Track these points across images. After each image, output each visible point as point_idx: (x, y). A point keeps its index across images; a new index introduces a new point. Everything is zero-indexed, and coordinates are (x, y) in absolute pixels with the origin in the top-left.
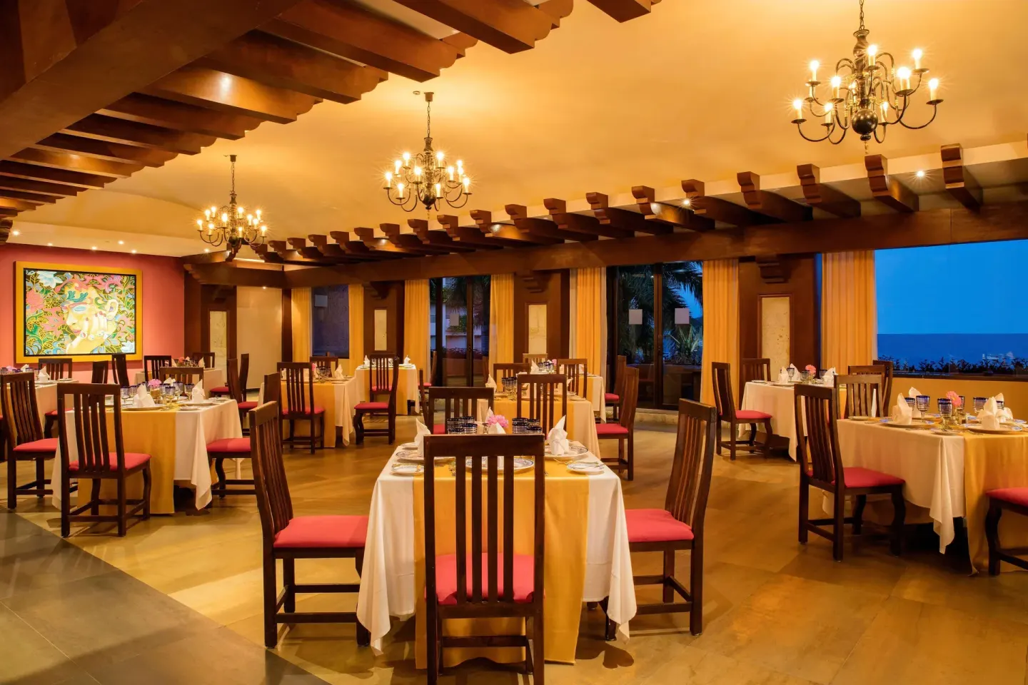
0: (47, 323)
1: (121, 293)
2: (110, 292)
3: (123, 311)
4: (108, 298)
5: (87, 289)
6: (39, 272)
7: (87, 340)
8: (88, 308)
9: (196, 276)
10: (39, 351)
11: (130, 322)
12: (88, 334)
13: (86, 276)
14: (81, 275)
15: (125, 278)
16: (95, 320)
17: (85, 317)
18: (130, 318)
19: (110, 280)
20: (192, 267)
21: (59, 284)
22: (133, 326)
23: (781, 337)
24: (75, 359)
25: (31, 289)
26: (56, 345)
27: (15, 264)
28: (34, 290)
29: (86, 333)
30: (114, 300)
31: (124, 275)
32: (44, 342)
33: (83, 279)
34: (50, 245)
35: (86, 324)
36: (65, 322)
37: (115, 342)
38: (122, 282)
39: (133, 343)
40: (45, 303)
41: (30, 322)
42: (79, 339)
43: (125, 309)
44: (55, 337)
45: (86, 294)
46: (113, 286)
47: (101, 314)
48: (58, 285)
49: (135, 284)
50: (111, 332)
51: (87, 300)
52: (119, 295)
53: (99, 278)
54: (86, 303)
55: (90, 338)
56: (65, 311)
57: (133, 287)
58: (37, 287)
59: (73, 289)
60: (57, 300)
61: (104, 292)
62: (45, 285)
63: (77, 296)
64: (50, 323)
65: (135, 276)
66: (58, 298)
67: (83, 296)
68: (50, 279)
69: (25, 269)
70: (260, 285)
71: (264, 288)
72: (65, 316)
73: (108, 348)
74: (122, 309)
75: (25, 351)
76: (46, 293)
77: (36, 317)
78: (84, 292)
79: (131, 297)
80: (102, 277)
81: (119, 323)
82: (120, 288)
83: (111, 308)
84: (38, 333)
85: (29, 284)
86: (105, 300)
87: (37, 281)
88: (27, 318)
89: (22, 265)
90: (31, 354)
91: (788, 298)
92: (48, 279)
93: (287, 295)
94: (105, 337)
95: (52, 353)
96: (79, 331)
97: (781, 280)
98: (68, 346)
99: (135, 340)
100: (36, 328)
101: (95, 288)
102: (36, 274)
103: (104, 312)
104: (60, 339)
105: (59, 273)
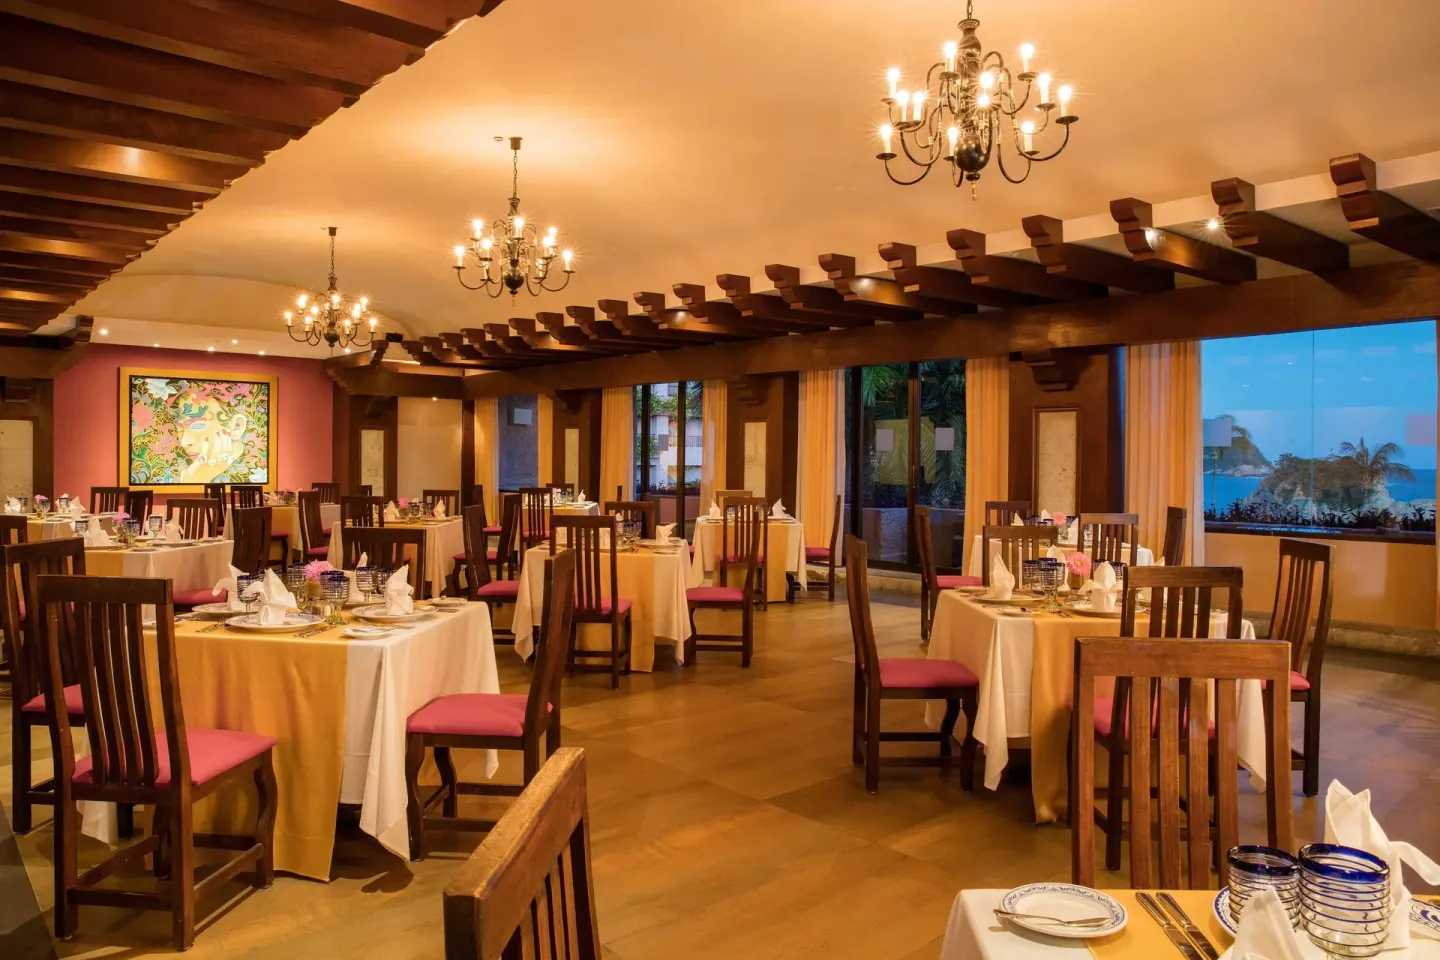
0: (157, 443)
1: (249, 406)
2: (236, 406)
3: (252, 430)
4: (233, 412)
5: (207, 400)
6: (147, 380)
7: (207, 465)
8: (210, 425)
9: (342, 384)
10: (148, 478)
11: (261, 443)
12: (209, 458)
13: (206, 385)
14: (200, 383)
15: (256, 386)
16: (217, 442)
17: (204, 437)
18: (261, 439)
19: (236, 390)
20: (336, 372)
21: (174, 395)
22: (264, 449)
23: (1064, 470)
24: (156, 490)
25: (138, 401)
26: (168, 472)
27: (119, 369)
28: (142, 402)
29: (205, 457)
30: (241, 416)
31: (254, 383)
32: (154, 467)
33: (202, 389)
34: (156, 345)
35: (205, 446)
36: (179, 443)
37: (243, 469)
38: (251, 392)
39: (266, 470)
40: (156, 419)
41: (137, 442)
42: (196, 464)
43: (256, 427)
44: (167, 461)
45: (206, 408)
46: (239, 398)
47: (225, 432)
48: (171, 396)
49: (268, 395)
50: (237, 454)
51: (207, 414)
52: (248, 409)
53: (222, 387)
54: (205, 419)
55: (212, 462)
56: (179, 429)
57: (266, 399)
58: (145, 399)
59: (189, 401)
60: (170, 415)
61: (229, 405)
62: (157, 397)
63: (195, 410)
64: (160, 445)
65: (268, 384)
66: (172, 412)
67: (203, 410)
68: (162, 389)
69: (131, 377)
70: (429, 395)
71: (435, 399)
72: (179, 436)
73: (232, 476)
74: (250, 427)
75: (130, 479)
76: (157, 406)
77: (144, 436)
78: (203, 404)
79: (263, 410)
80: (227, 385)
81: (247, 444)
82: (249, 399)
83: (237, 425)
84: (146, 457)
85: (135, 395)
86: (230, 415)
87: (146, 390)
88: (133, 436)
89: (127, 371)
90: (138, 482)
91: (1074, 413)
92: (158, 389)
93: (469, 408)
94: (230, 462)
95: (162, 482)
96: (196, 455)
97: (1064, 386)
98: (183, 474)
99: (268, 467)
100: (143, 450)
101: (217, 399)
102: (144, 383)
103: (228, 430)
104: (172, 464)
105: (173, 381)
